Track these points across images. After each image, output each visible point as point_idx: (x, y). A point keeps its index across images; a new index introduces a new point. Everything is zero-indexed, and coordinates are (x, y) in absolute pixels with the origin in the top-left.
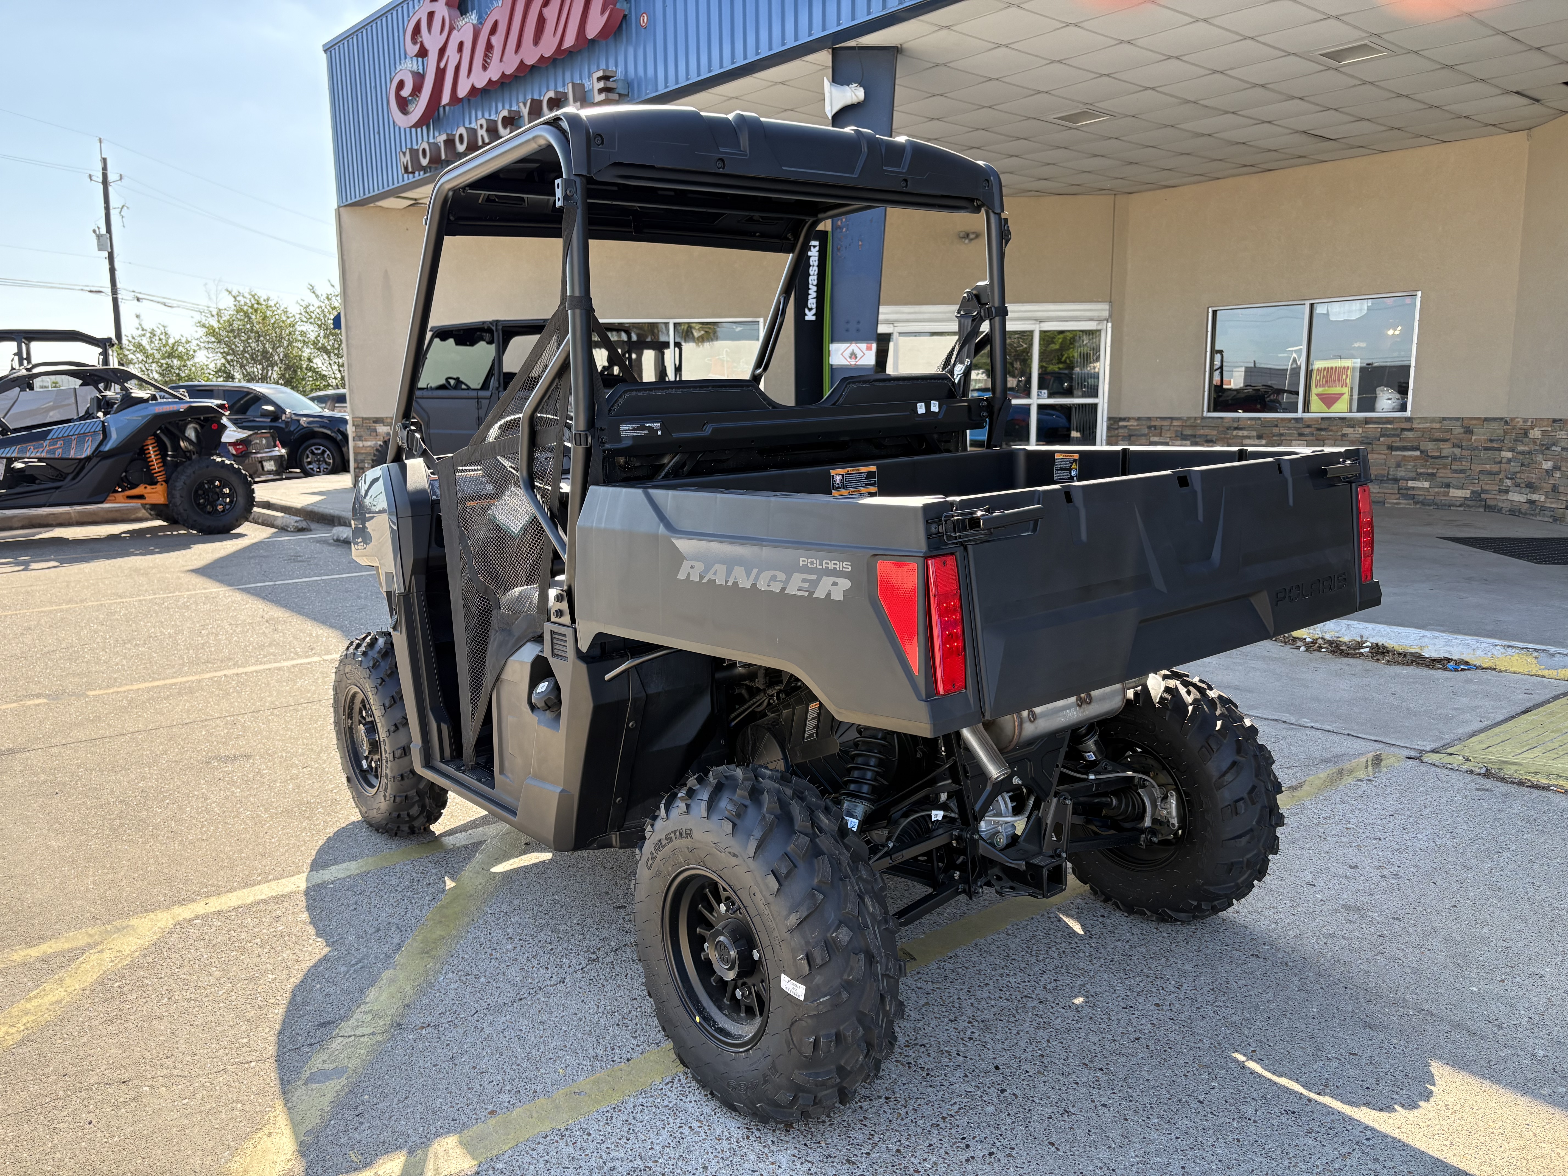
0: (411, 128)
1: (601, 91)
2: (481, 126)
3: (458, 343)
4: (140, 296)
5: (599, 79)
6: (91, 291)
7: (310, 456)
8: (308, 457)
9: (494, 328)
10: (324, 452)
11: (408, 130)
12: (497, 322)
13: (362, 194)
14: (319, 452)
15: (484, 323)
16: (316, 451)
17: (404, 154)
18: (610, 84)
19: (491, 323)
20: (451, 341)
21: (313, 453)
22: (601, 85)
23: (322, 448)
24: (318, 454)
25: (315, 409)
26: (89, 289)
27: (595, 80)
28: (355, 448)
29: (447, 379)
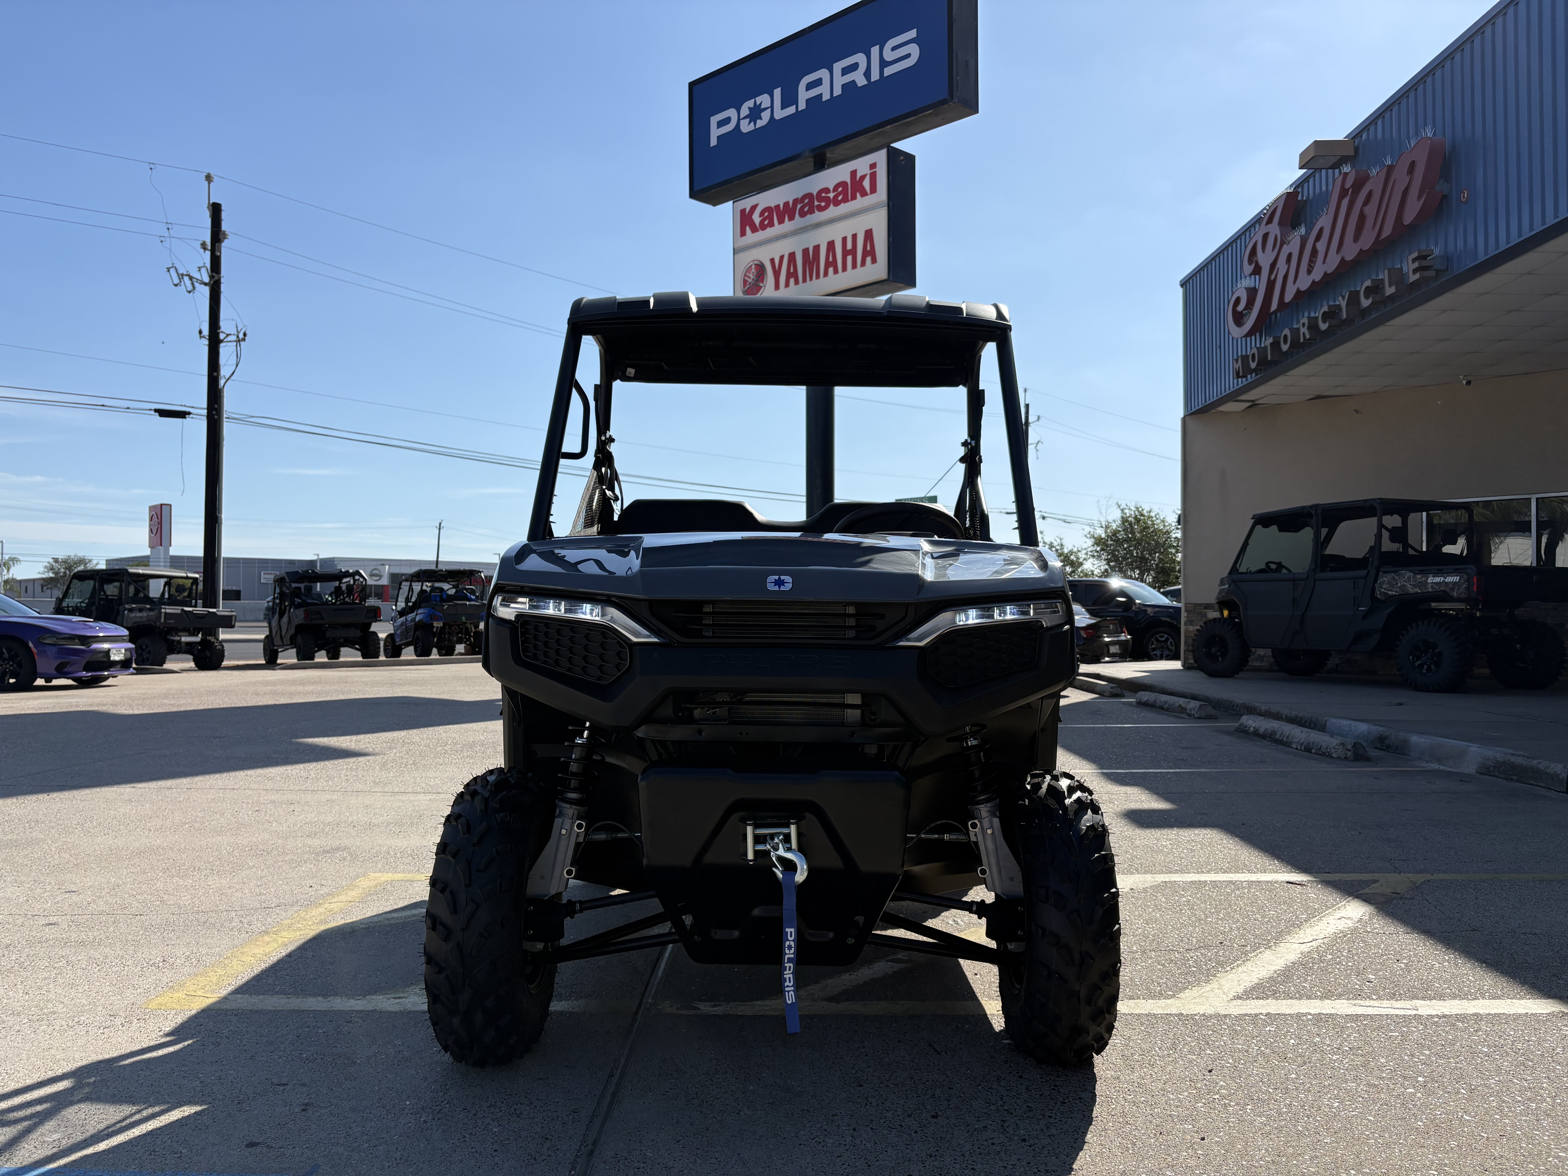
0: (1241, 338)
1: (1415, 271)
2: (1304, 325)
3: (1281, 529)
4: (1045, 515)
5: (1414, 260)
6: (1008, 513)
7: (1155, 642)
8: (1153, 644)
9: (1313, 512)
10: (1167, 639)
11: (1239, 340)
12: (1317, 506)
13: (1203, 402)
14: (1163, 639)
15: (1304, 507)
16: (1160, 639)
17: (1237, 360)
18: (1425, 263)
19: (1311, 507)
20: (1274, 528)
21: (1157, 640)
22: (1416, 265)
23: (1166, 636)
24: (1162, 641)
25: (1165, 601)
26: (1006, 511)
27: (1410, 261)
28: (1186, 631)
29: (1267, 564)
